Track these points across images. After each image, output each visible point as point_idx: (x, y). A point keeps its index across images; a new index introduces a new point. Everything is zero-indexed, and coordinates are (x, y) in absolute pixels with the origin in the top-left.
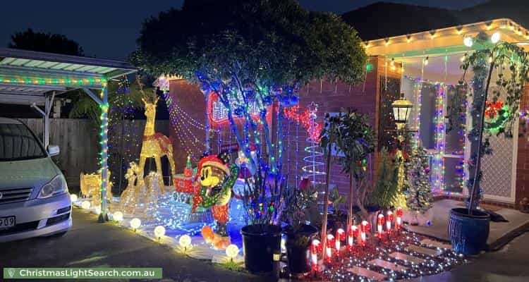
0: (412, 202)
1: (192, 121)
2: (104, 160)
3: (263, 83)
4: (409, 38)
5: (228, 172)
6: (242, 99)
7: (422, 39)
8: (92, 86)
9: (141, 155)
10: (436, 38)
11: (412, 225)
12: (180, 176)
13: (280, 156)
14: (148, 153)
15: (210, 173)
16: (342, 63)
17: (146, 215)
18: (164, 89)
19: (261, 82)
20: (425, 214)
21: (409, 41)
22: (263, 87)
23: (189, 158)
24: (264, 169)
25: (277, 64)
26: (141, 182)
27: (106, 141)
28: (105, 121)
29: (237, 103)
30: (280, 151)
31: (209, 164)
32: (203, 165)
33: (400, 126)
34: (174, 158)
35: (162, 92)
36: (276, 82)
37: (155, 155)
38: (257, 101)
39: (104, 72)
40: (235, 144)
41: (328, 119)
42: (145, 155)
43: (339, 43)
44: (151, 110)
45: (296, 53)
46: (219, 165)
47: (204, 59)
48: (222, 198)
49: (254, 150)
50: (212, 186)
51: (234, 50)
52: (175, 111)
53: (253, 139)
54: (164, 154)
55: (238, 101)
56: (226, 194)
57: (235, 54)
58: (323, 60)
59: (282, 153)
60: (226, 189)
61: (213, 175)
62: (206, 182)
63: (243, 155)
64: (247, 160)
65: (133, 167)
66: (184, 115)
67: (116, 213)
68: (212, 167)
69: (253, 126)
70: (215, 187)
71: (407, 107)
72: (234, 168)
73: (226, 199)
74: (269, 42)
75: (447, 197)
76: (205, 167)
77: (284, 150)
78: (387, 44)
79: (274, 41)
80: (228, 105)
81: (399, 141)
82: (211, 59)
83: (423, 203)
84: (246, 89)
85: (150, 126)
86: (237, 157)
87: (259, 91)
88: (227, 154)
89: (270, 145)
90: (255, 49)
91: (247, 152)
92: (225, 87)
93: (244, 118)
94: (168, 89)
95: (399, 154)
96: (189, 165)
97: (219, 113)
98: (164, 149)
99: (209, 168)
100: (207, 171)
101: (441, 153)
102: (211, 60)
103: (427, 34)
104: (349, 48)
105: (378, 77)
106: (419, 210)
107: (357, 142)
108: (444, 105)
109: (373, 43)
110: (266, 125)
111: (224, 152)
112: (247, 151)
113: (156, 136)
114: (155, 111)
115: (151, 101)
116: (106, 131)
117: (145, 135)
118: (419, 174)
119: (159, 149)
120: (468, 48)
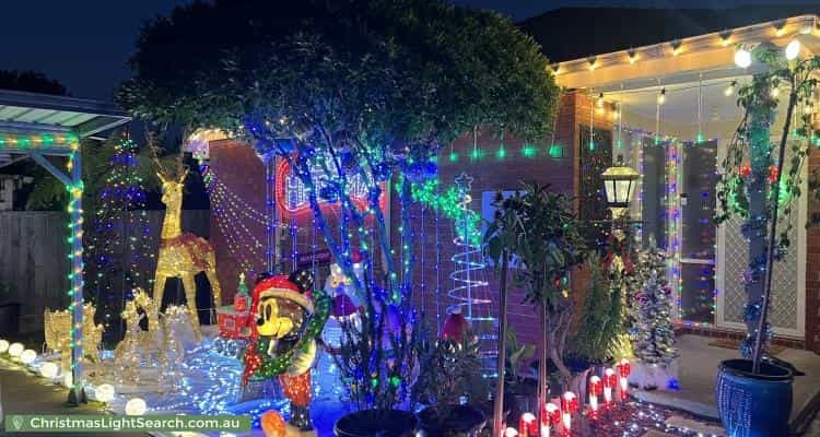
0: (644, 347)
1: (250, 211)
2: (76, 289)
3: (373, 139)
4: (632, 55)
5: (310, 307)
6: (336, 170)
7: (658, 56)
8: (50, 150)
9: (157, 273)
10: (681, 54)
11: (646, 389)
12: (227, 310)
13: (407, 270)
14: (169, 269)
15: (275, 310)
16: (517, 101)
17: (162, 387)
18: (200, 157)
19: (368, 138)
20: (667, 369)
21: (632, 61)
22: (373, 147)
23: (242, 276)
24: (378, 298)
25: (400, 99)
26: (154, 324)
27: (79, 253)
28: (78, 216)
29: (327, 178)
30: (407, 263)
31: (272, 293)
32: (262, 295)
33: (616, 213)
34: (218, 276)
35: (197, 161)
36: (397, 135)
37: (183, 273)
38: (362, 172)
39: (73, 123)
40: (323, 251)
41: (500, 204)
42: (163, 274)
43: (510, 64)
44: (173, 194)
45: (434, 79)
46: (291, 295)
47: (257, 91)
48: (297, 359)
49: (358, 262)
50: (280, 336)
51: (314, 73)
52: (219, 194)
53: (356, 242)
54: (199, 270)
55: (327, 172)
56: (306, 352)
57: (317, 80)
58: (483, 94)
59: (411, 266)
60: (305, 342)
61: (279, 315)
62: (267, 329)
63: (339, 270)
64: (347, 280)
65: (137, 296)
66: (235, 200)
67: (101, 387)
68: (278, 298)
69: (355, 219)
70: (285, 337)
71: (630, 178)
72: (321, 298)
73: (306, 361)
74: (383, 56)
75: (688, 331)
76: (266, 298)
77: (413, 260)
78: (592, 68)
79: (392, 54)
80: (310, 180)
81: (616, 240)
82: (271, 91)
83: (663, 349)
84: (341, 150)
85: (172, 223)
86: (329, 273)
87: (366, 154)
88: (308, 273)
89: (387, 252)
90: (355, 70)
91: (347, 266)
92: (302, 146)
93: (339, 204)
94: (207, 156)
95: (618, 263)
96: (243, 290)
97: (296, 196)
98: (198, 262)
99: (273, 301)
100: (269, 306)
101: (677, 256)
102: (270, 96)
103: (665, 47)
104: (528, 73)
105: (577, 127)
106: (657, 362)
107: (552, 245)
108: (678, 176)
109: (567, 66)
110: (380, 216)
111: (303, 268)
112: (346, 264)
113: (182, 240)
114: (180, 194)
115: (174, 177)
116: (80, 235)
117: (163, 237)
118: (654, 299)
119: (189, 261)
120: (741, 72)
